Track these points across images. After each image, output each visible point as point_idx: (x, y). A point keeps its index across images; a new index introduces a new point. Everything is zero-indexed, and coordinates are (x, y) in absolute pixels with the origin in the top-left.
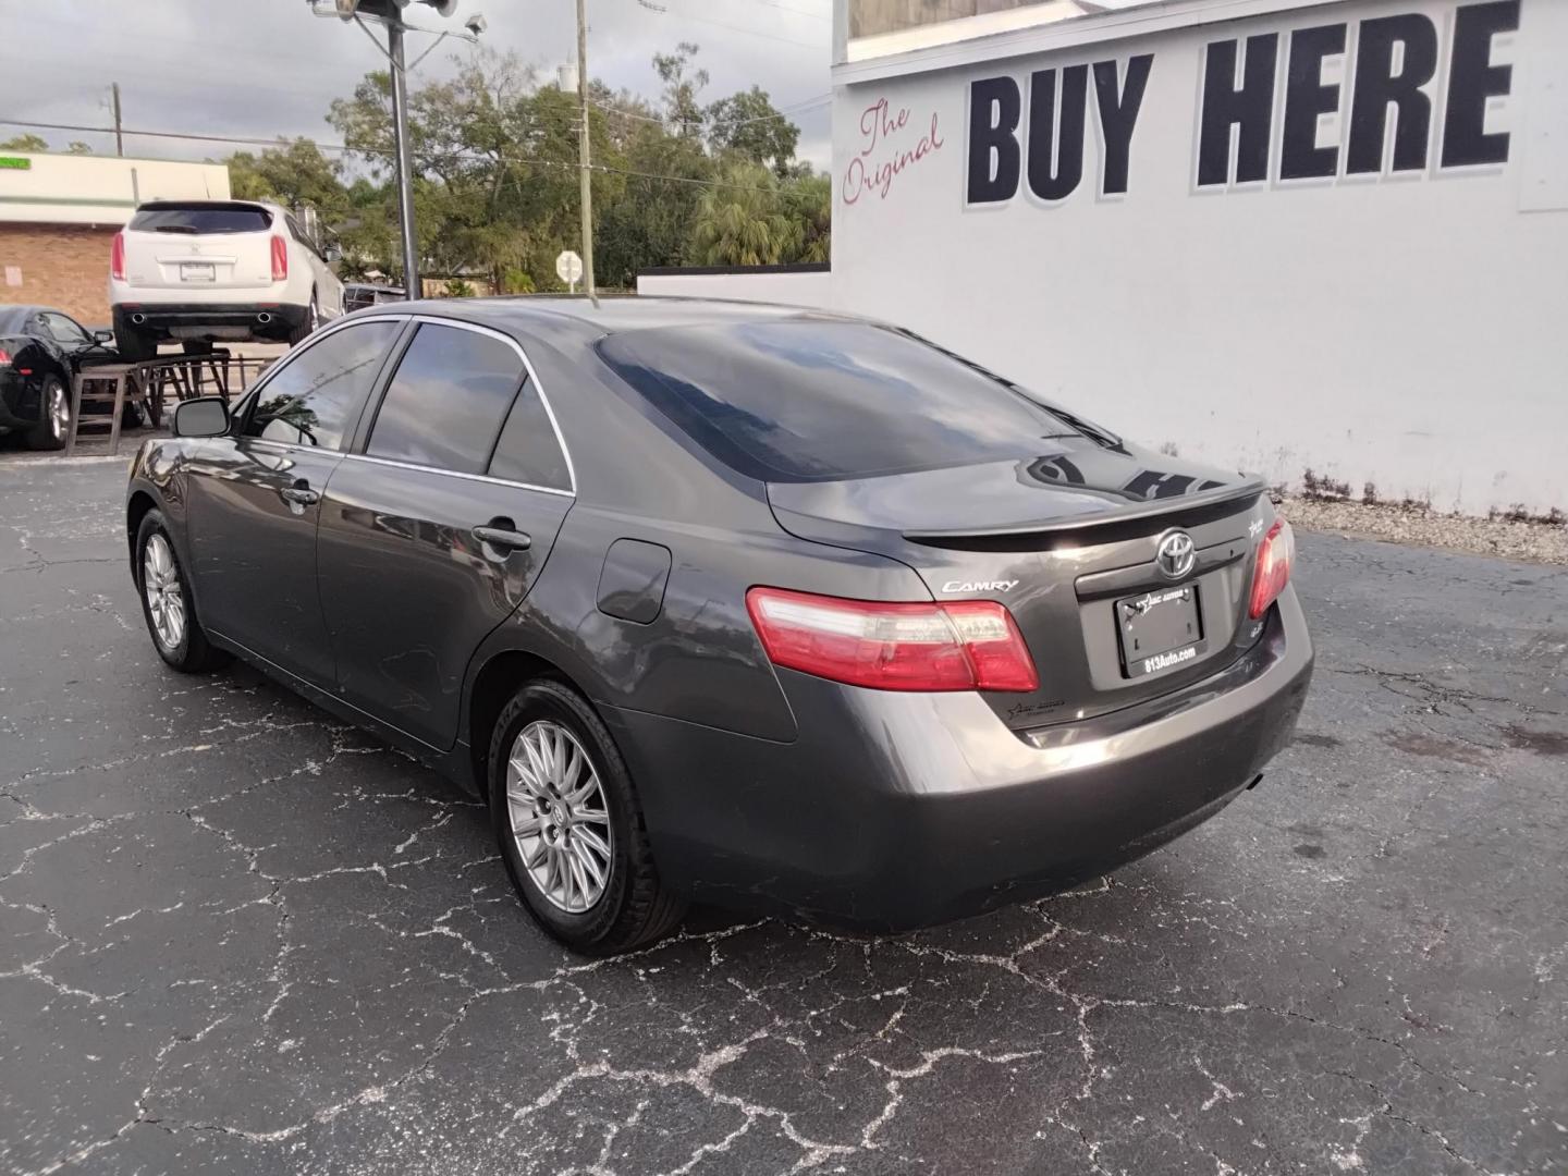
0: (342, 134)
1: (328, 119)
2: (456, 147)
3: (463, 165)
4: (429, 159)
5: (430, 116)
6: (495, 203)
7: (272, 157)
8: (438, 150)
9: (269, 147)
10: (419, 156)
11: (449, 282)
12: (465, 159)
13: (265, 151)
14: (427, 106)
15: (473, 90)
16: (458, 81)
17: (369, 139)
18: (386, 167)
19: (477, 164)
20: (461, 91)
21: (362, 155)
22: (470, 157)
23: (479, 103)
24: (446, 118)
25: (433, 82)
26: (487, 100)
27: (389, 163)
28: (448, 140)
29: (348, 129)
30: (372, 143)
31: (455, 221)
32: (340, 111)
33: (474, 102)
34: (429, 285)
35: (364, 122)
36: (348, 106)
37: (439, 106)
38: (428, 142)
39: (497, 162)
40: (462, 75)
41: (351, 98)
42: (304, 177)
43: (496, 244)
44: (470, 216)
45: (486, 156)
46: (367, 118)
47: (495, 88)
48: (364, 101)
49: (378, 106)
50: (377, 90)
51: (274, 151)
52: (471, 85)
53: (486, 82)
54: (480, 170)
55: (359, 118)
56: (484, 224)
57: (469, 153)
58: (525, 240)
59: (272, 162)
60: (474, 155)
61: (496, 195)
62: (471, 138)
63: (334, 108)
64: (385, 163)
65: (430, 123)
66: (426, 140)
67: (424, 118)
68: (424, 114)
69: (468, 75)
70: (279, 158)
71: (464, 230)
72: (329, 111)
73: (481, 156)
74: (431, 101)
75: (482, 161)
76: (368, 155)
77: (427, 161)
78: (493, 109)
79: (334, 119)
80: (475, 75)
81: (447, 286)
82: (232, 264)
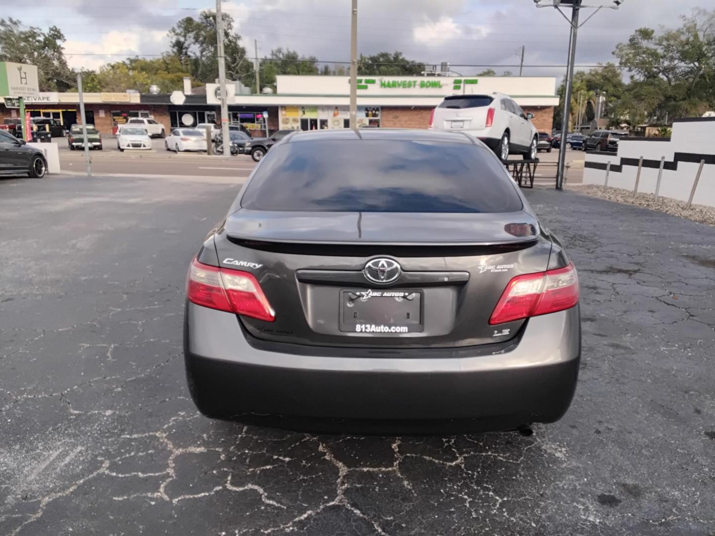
0: (619, 59)
1: (613, 53)
2: (676, 62)
3: (678, 71)
4: (661, 68)
5: (665, 47)
6: (693, 88)
7: (593, 73)
8: (666, 63)
9: (593, 68)
10: (655, 68)
11: (660, 128)
12: (680, 67)
13: (591, 70)
14: (665, 43)
15: (689, 32)
16: (682, 29)
17: (631, 61)
18: (638, 74)
19: (687, 69)
20: (683, 33)
21: (627, 69)
22: (683, 66)
23: (691, 39)
24: (674, 48)
25: (669, 31)
26: (696, 36)
27: (640, 72)
28: (672, 59)
29: (622, 57)
30: (632, 63)
31: (668, 98)
32: (620, 49)
33: (689, 38)
34: (649, 130)
35: (630, 53)
36: (625, 46)
37: (672, 42)
38: (661, 60)
39: (697, 68)
40: (685, 26)
41: (627, 42)
42: (607, 81)
43: (689, 109)
44: (677, 96)
45: (692, 65)
46: (633, 51)
47: (702, 30)
48: (633, 43)
49: (639, 45)
50: (640, 37)
51: (595, 70)
52: (688, 30)
53: (698, 27)
54: (688, 72)
55: (629, 51)
56: (684, 99)
57: (683, 64)
58: (706, 107)
59: (593, 75)
60: (685, 65)
61: (694, 84)
62: (684, 56)
63: (617, 48)
64: (638, 72)
65: (665, 51)
66: (661, 59)
67: (662, 49)
68: (662, 47)
69: (688, 25)
70: (597, 73)
71: (673, 103)
72: (614, 49)
73: (690, 66)
74: (667, 39)
75: (689, 67)
76: (630, 68)
77: (659, 70)
78: (699, 41)
79: (616, 53)
80: (692, 24)
81: (658, 130)
82: (470, 120)
